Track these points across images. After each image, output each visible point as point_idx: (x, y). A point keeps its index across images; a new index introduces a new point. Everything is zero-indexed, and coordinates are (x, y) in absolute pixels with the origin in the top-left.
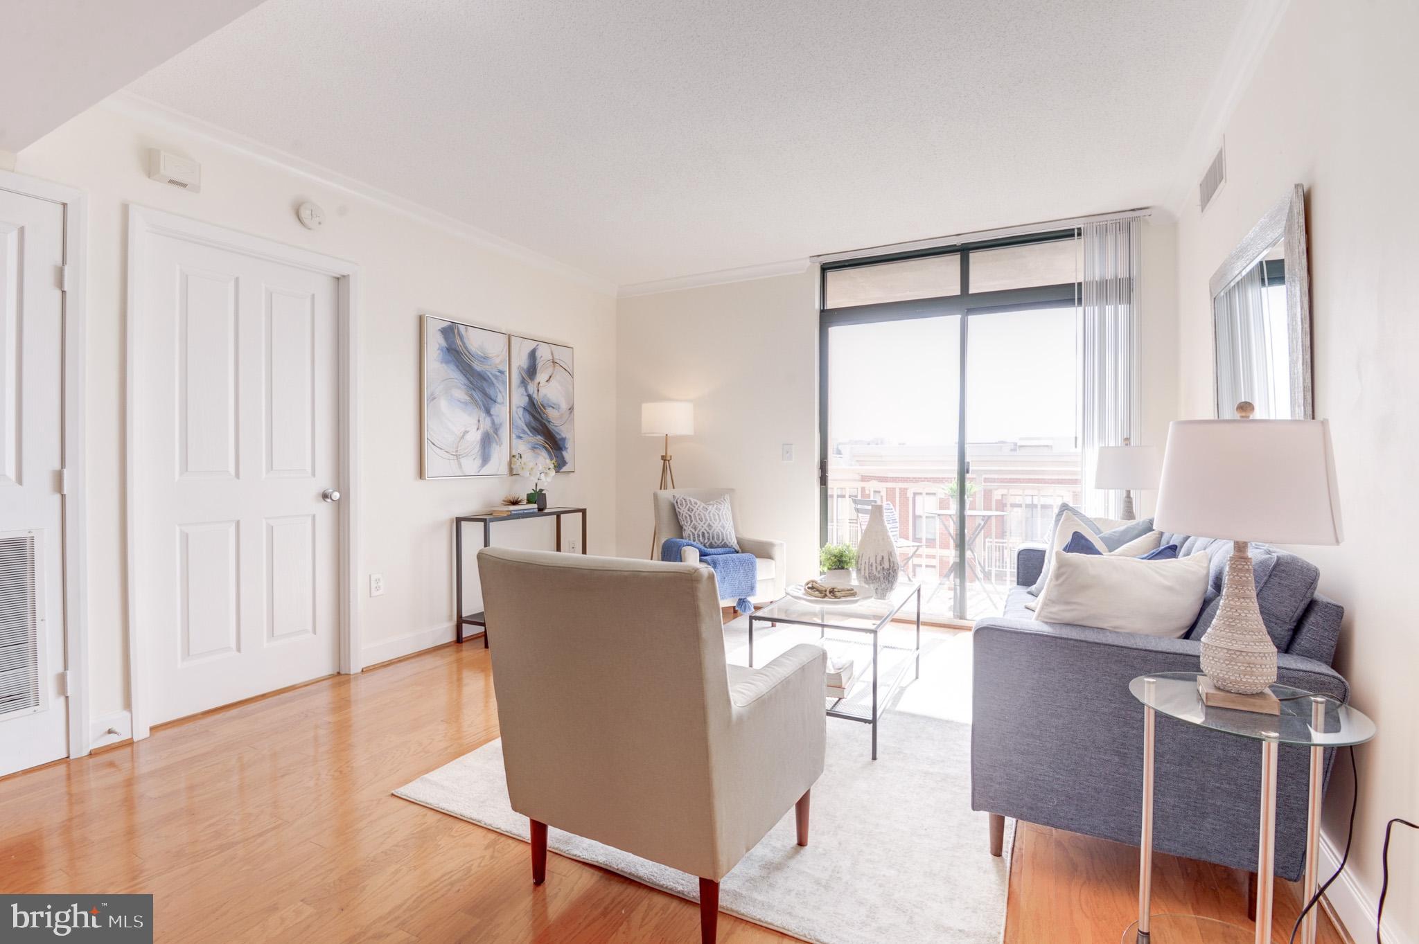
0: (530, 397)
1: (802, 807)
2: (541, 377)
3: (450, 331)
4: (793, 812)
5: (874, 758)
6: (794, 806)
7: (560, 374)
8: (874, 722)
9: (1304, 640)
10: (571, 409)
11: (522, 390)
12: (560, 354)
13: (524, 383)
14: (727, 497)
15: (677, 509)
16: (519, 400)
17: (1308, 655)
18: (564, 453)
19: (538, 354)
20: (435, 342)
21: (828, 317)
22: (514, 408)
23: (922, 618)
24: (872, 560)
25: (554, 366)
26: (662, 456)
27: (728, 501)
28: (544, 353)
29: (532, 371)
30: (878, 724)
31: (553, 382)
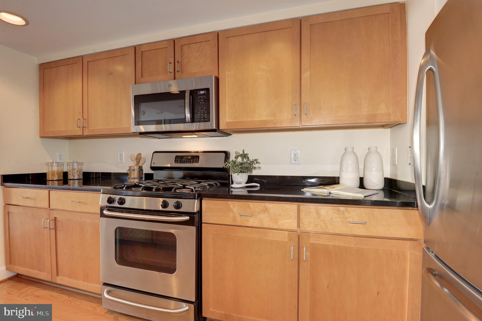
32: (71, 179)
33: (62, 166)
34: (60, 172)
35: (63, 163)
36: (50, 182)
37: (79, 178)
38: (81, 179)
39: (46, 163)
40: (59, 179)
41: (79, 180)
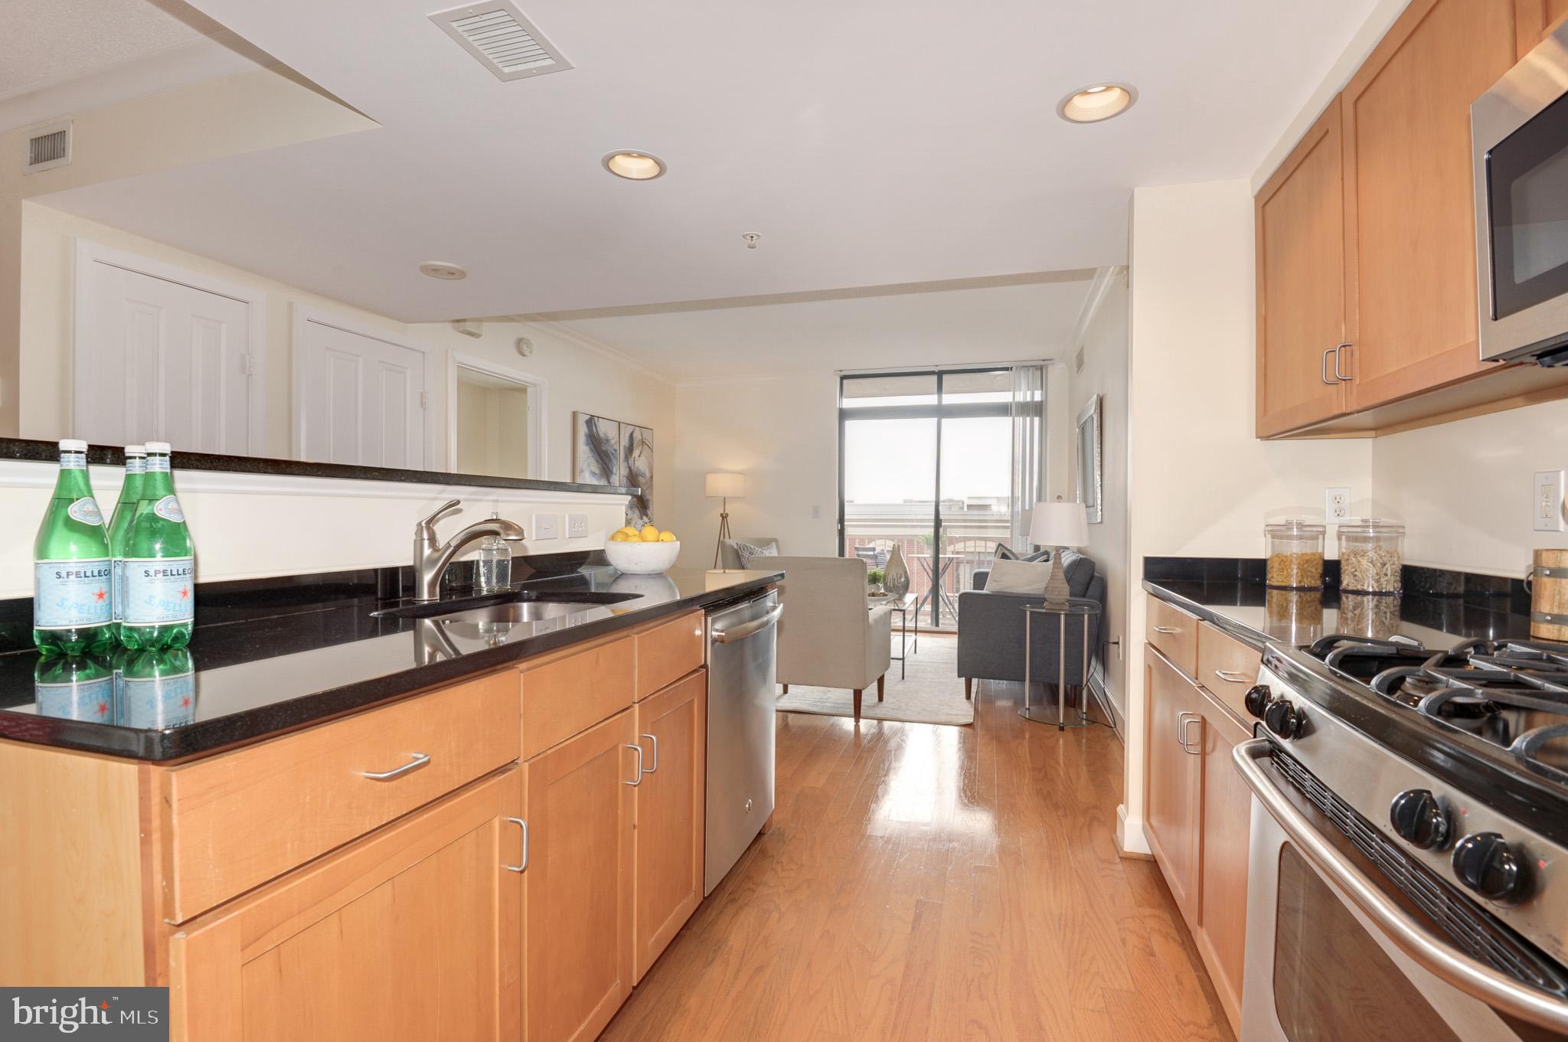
0: (630, 468)
1: (881, 682)
2: (636, 453)
3: (591, 422)
4: (875, 684)
5: (903, 678)
6: (876, 682)
7: (646, 450)
8: (903, 659)
9: (1089, 593)
10: (652, 477)
11: (626, 464)
12: (647, 434)
13: (627, 458)
14: (774, 544)
15: (740, 553)
16: (624, 472)
17: (1091, 597)
18: (648, 511)
19: (634, 435)
20: (583, 430)
21: (844, 415)
22: (621, 477)
23: (918, 629)
24: (895, 577)
25: (643, 445)
26: (722, 515)
27: (775, 547)
28: (637, 436)
29: (630, 450)
30: (905, 661)
31: (642, 457)
32: (1350, 588)
33: (1321, 537)
34: (1308, 558)
35: (1324, 527)
36: (1275, 592)
37: (1377, 590)
38: (1388, 594)
39: (1267, 525)
40: (1303, 584)
41: (1377, 597)
